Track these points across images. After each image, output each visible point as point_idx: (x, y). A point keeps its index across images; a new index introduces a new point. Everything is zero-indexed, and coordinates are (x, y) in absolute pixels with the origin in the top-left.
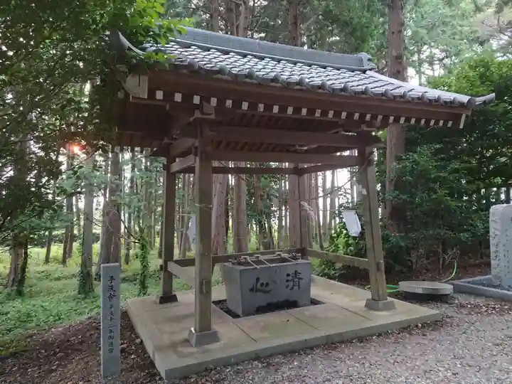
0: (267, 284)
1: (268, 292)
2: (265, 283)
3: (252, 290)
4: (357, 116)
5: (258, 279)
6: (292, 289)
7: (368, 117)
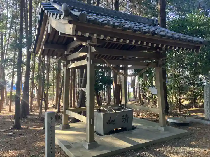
0: (114, 120)
1: (114, 124)
2: (113, 120)
3: (108, 123)
4: (155, 45)
5: (110, 118)
6: (125, 122)
7: (160, 46)
